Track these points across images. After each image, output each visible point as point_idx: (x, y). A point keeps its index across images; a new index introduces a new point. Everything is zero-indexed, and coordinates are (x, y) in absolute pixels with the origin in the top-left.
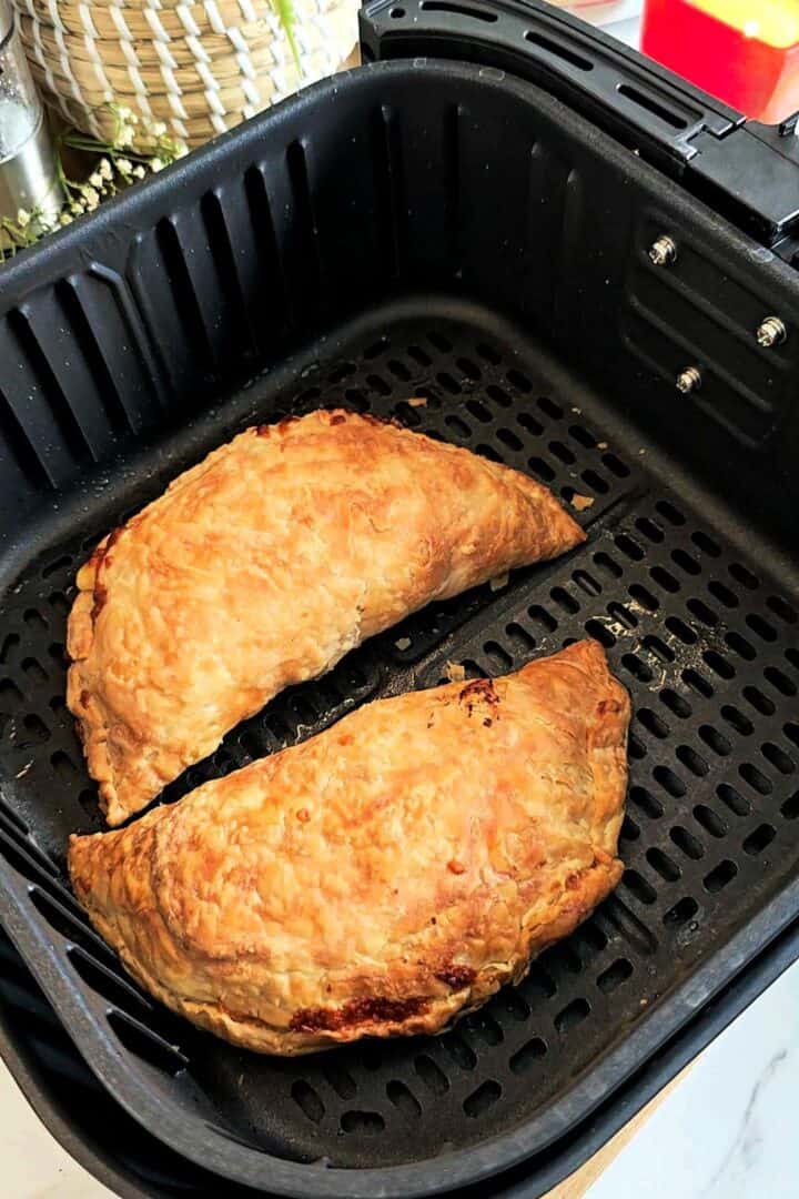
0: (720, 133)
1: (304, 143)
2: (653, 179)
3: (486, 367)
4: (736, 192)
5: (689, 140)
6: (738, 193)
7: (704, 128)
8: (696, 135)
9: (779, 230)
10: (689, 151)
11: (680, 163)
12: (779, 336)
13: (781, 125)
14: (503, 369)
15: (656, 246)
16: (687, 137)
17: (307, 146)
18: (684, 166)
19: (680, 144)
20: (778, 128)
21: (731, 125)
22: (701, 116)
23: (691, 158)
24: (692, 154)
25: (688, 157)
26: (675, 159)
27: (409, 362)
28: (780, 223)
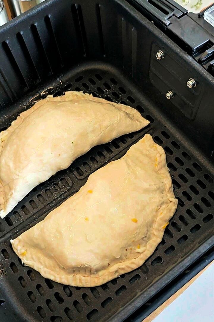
0: (178, 16)
1: (50, 16)
2: (157, 32)
3: (112, 86)
4: (182, 37)
5: (168, 19)
6: (182, 38)
7: (174, 15)
8: (171, 17)
9: (195, 50)
10: (168, 22)
11: (165, 26)
12: (194, 85)
13: (199, 14)
14: (117, 87)
15: (158, 53)
16: (168, 17)
17: (51, 17)
18: (166, 27)
19: (165, 20)
20: (198, 15)
21: (183, 14)
22: (173, 10)
23: (168, 25)
24: (169, 23)
25: (167, 25)
26: (163, 25)
27: (88, 83)
28: (195, 48)
